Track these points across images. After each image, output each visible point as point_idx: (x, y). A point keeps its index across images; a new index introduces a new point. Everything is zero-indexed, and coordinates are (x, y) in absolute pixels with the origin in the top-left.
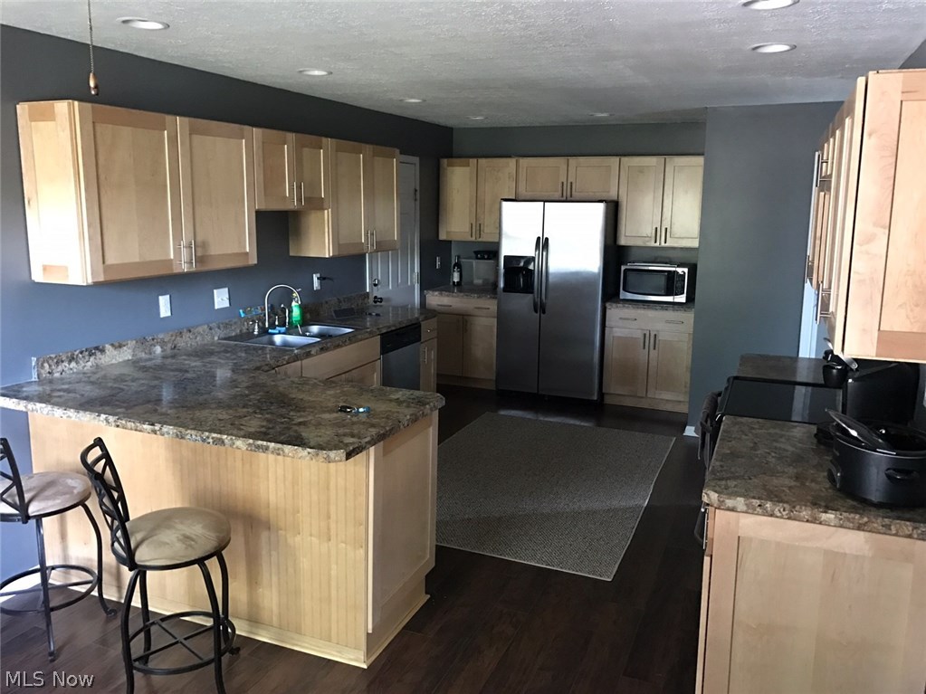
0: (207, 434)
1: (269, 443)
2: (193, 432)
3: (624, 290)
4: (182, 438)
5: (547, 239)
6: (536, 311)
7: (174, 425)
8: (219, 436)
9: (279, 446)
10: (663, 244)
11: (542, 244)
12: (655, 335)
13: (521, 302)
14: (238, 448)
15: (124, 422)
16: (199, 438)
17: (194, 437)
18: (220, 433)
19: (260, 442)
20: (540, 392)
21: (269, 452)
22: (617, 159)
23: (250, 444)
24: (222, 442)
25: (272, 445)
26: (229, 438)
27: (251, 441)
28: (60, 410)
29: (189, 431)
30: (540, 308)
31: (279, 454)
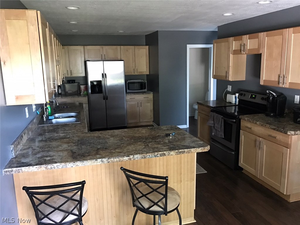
0: (157, 153)
1: (184, 150)
2: (150, 154)
3: (128, 89)
4: (145, 158)
5: (105, 74)
6: (104, 99)
7: (139, 154)
8: (162, 152)
9: (189, 150)
10: (136, 74)
11: (104, 76)
12: (141, 102)
13: (96, 97)
14: (171, 155)
15: (112, 159)
16: (153, 156)
17: (150, 156)
18: (163, 151)
19: (181, 150)
20: (108, 127)
21: (185, 153)
22: (119, 46)
23: (177, 152)
24: (164, 155)
25: (186, 150)
26: (167, 152)
27: (177, 151)
28: (71, 164)
29: (148, 154)
30: (105, 98)
31: (189, 153)
